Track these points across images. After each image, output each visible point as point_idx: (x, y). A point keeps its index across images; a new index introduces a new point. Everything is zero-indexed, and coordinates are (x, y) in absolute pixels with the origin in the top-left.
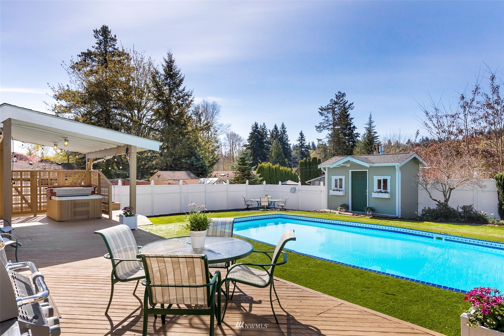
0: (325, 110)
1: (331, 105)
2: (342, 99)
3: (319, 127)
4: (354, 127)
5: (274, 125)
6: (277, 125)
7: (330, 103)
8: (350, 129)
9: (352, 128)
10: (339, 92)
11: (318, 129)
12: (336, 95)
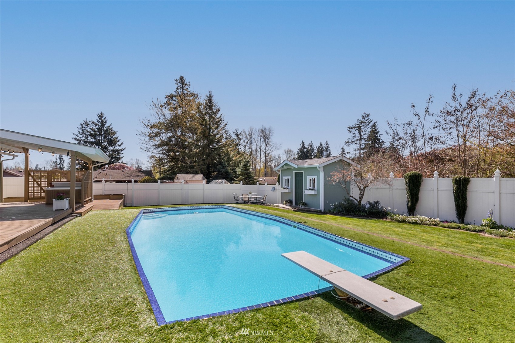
0: (352, 128)
1: (358, 124)
2: (367, 118)
3: (347, 142)
4: (383, 142)
5: (320, 143)
6: (322, 143)
7: (357, 122)
8: (379, 143)
9: (381, 142)
10: (364, 113)
11: (347, 144)
12: (362, 116)
